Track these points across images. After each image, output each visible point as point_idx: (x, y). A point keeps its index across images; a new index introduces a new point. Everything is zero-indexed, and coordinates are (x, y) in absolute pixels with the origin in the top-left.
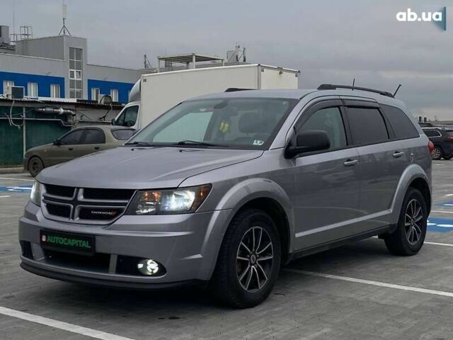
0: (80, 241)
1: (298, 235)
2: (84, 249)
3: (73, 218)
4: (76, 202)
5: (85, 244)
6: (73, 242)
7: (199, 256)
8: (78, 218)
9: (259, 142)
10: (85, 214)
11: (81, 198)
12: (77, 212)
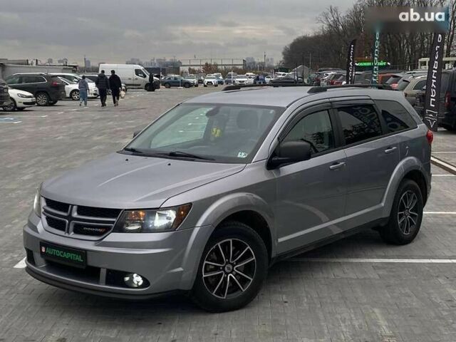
0: (74, 255)
1: (280, 240)
2: (77, 262)
3: (68, 232)
4: (70, 218)
5: (79, 258)
6: (67, 255)
7: (180, 269)
8: (73, 233)
9: (243, 154)
10: (79, 230)
11: (75, 215)
12: (71, 227)
